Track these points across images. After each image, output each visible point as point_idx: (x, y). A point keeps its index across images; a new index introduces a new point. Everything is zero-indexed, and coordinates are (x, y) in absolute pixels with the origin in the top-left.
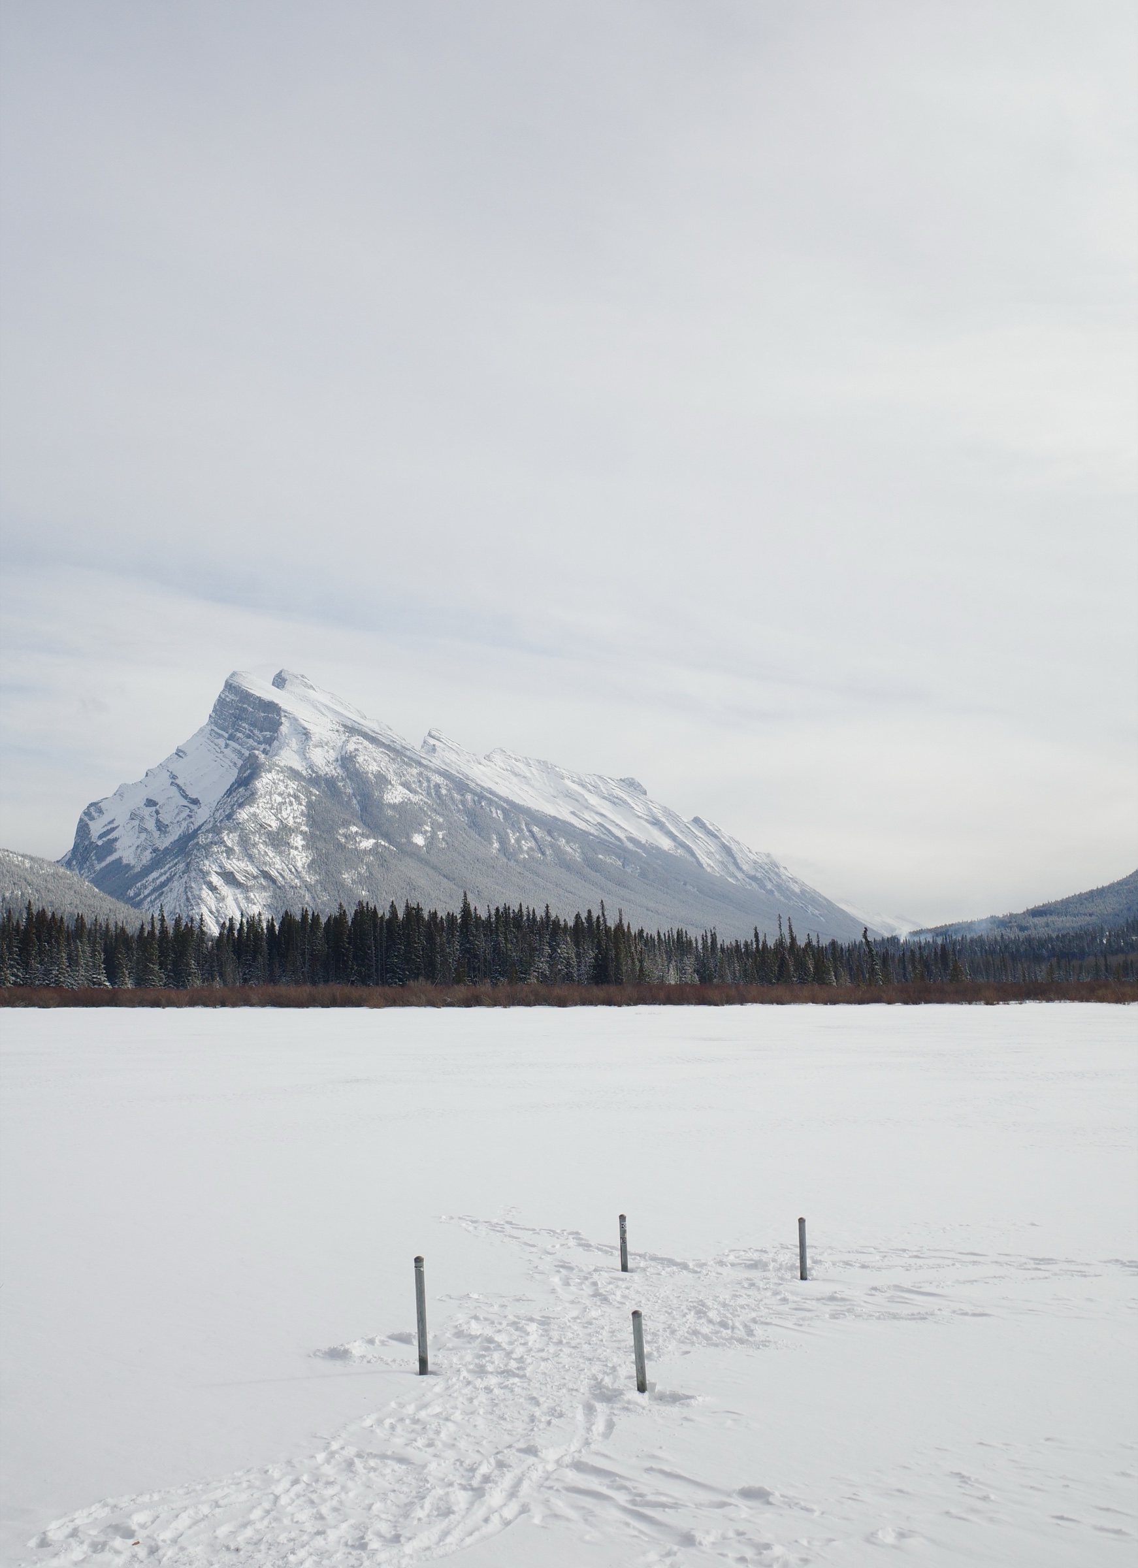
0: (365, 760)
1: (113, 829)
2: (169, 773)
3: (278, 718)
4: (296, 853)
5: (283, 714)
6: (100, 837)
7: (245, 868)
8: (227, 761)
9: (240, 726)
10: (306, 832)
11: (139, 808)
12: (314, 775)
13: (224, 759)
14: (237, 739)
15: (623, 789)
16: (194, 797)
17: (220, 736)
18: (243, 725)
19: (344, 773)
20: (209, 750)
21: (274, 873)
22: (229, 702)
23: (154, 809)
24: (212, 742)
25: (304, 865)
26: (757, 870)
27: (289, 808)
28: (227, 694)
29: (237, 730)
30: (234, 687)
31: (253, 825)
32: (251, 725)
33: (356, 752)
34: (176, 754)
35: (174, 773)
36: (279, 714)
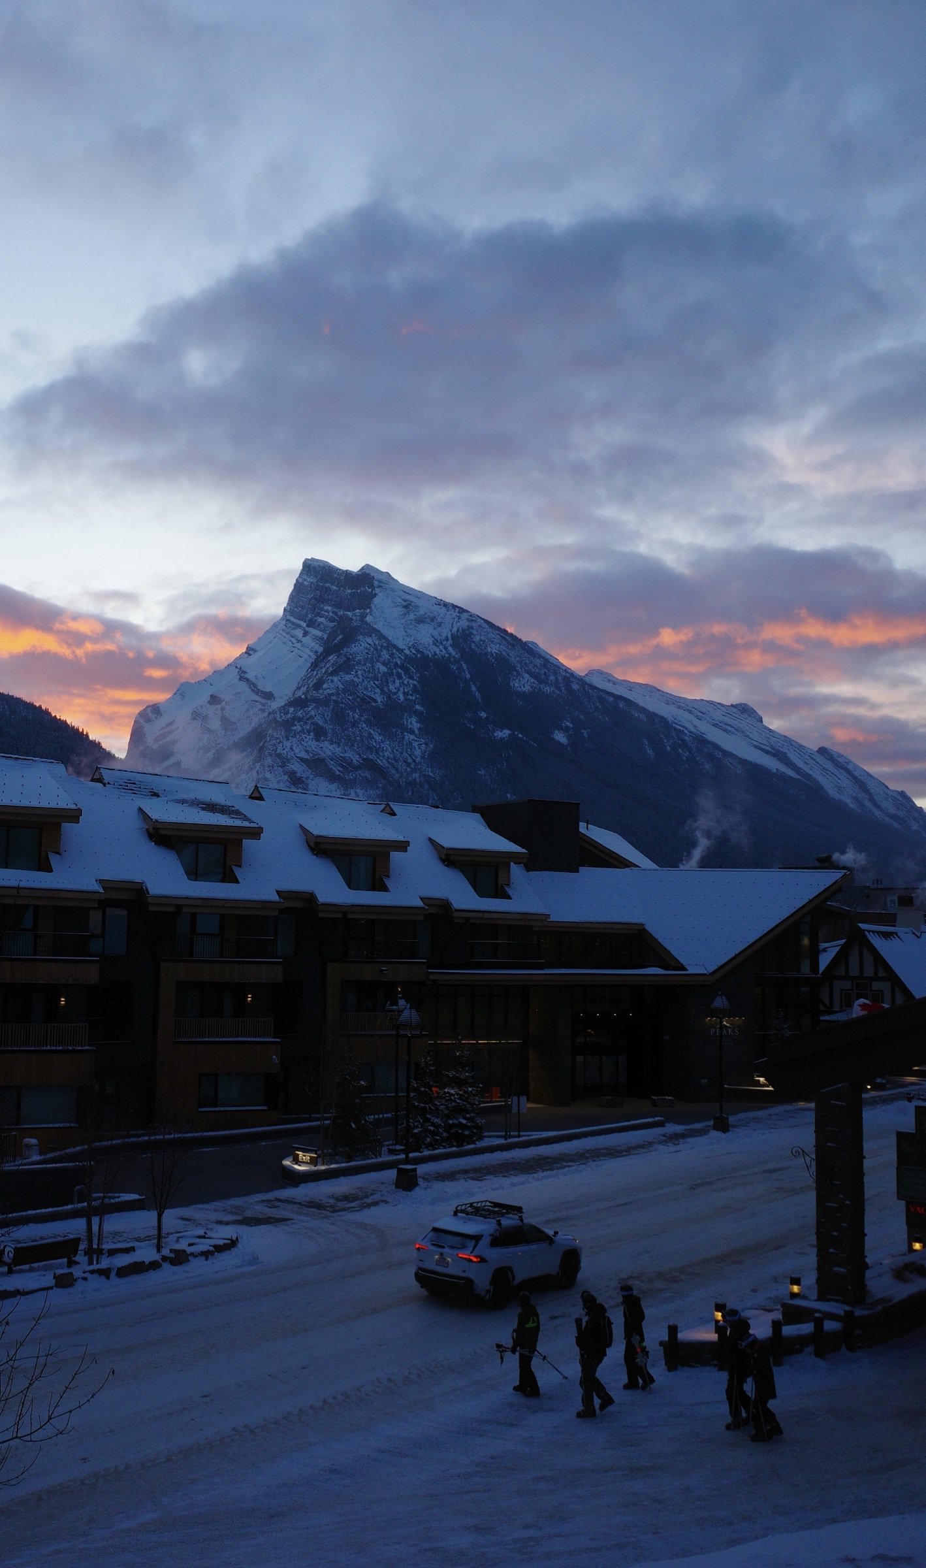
0: (481, 640)
1: (170, 732)
2: (237, 670)
3: (370, 590)
4: (412, 737)
5: (376, 583)
6: (157, 740)
7: (341, 755)
8: (307, 651)
9: (322, 609)
10: (422, 712)
11: (201, 706)
12: (419, 655)
13: (302, 649)
14: (319, 625)
15: (734, 715)
16: (267, 690)
17: (298, 626)
18: (326, 608)
19: (457, 654)
20: (284, 643)
21: (383, 763)
22: (307, 586)
23: (219, 707)
24: (287, 633)
25: (424, 753)
26: (898, 809)
27: (397, 681)
28: (305, 577)
29: (318, 615)
30: (314, 568)
31: (350, 698)
32: (335, 606)
33: (470, 630)
34: (246, 653)
35: (243, 669)
36: (372, 586)
